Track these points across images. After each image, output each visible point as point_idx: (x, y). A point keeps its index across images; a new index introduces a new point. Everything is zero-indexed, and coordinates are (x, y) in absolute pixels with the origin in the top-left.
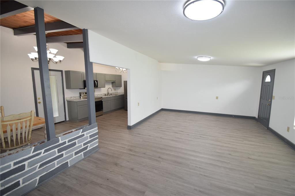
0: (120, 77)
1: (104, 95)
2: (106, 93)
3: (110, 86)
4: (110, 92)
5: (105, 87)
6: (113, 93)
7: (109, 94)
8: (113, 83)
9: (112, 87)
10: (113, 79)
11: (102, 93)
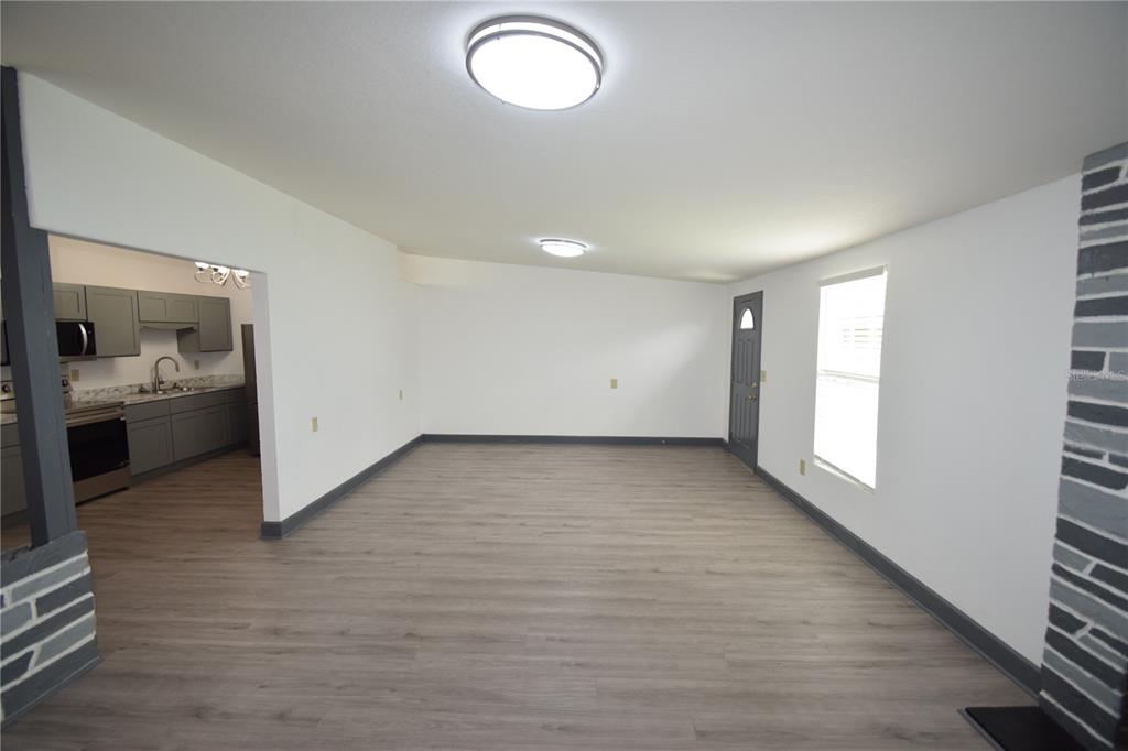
0: (222, 306)
1: (137, 389)
2: (147, 381)
3: (172, 349)
4: (170, 376)
5: (137, 355)
6: (187, 381)
7: (162, 386)
8: (184, 334)
9: (180, 351)
10: (185, 317)
11: (123, 384)
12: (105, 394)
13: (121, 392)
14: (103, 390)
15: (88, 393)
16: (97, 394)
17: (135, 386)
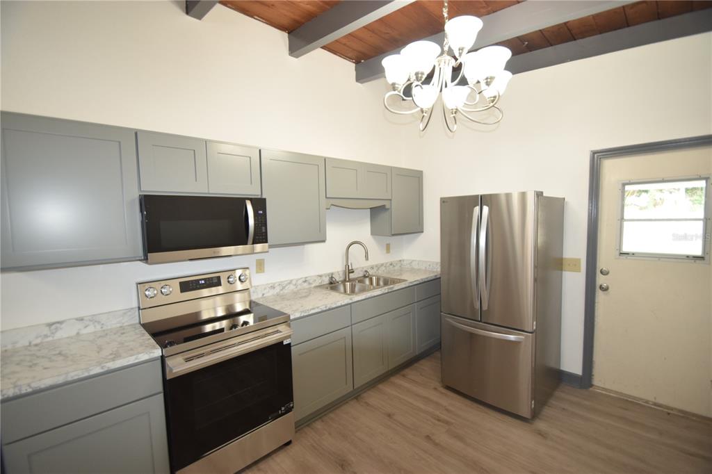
0: (415, 179)
1: (326, 280)
2: (337, 269)
3: (362, 230)
4: (359, 264)
5: (324, 241)
6: (379, 267)
7: (352, 276)
8: (377, 212)
9: (373, 233)
10: (376, 192)
11: (312, 274)
12: (292, 287)
13: (310, 284)
14: (290, 282)
15: (273, 287)
16: (284, 288)
17: (326, 275)
